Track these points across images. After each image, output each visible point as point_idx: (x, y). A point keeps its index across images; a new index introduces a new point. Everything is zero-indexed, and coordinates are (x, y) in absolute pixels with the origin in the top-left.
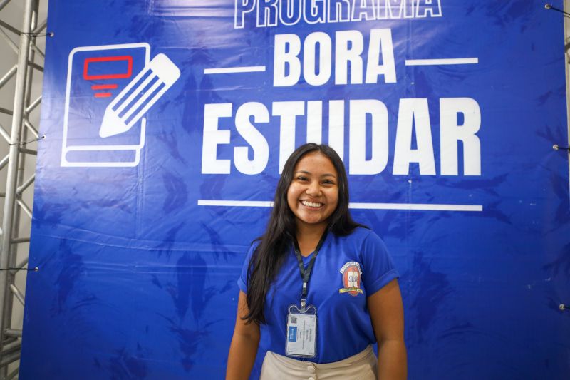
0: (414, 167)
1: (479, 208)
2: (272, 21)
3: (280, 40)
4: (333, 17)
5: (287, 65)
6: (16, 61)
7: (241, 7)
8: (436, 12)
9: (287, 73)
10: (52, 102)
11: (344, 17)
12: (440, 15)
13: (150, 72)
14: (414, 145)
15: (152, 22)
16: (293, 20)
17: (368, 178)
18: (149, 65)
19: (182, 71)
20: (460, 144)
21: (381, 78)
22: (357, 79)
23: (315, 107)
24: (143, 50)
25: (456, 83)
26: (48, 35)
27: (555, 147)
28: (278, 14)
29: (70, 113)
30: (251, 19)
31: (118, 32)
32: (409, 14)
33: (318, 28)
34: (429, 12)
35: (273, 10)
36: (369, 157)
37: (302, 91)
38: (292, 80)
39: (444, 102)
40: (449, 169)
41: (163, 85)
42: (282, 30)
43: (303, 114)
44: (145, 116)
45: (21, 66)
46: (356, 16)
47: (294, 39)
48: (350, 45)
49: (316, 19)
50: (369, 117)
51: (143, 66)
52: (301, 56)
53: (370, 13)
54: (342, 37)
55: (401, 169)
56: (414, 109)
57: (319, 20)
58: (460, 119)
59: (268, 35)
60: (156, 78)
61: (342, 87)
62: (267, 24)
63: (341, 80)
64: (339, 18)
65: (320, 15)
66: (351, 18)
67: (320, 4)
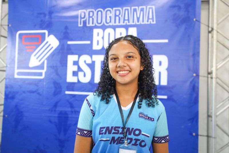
1: (166, 97)
2: (93, 23)
3: (95, 31)
4: (115, 22)
5: (98, 41)
7: (81, 18)
8: (153, 21)
9: (98, 44)
11: (119, 22)
12: (155, 22)
13: (47, 42)
15: (48, 23)
16: (100, 23)
18: (47, 39)
19: (60, 42)
20: (160, 73)
25: (159, 49)
26: (8, 25)
27: (194, 75)
29: (18, 57)
30: (85, 23)
31: (35, 26)
32: (143, 21)
33: (110, 27)
34: (150, 22)
35: (93, 19)
38: (100, 47)
39: (154, 57)
41: (52, 48)
42: (96, 27)
44: (46, 59)
46: (124, 23)
47: (100, 31)
52: (103, 38)
53: (129, 22)
58: (160, 63)
59: (91, 29)
60: (50, 45)
62: (91, 25)
64: (117, 23)
65: (110, 22)
66: (122, 23)
67: (110, 17)
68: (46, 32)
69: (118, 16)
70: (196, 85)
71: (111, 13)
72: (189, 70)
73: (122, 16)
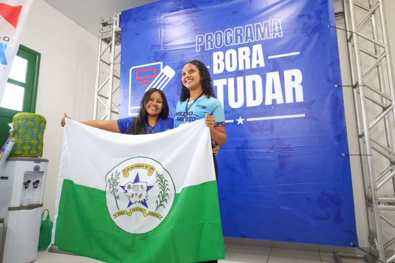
0: (274, 101)
1: (303, 115)
2: (212, 47)
3: (215, 55)
4: (237, 42)
5: (219, 64)
6: (109, 75)
7: (198, 43)
8: (280, 34)
9: (219, 68)
10: (124, 90)
11: (241, 41)
12: (282, 36)
13: (163, 73)
14: (274, 92)
15: (162, 53)
16: (220, 46)
17: (254, 108)
18: (162, 71)
19: (176, 72)
20: (294, 89)
21: (258, 65)
22: (248, 67)
23: (231, 80)
24: (160, 65)
25: (291, 63)
26: (121, 63)
27: (336, 86)
28: (214, 44)
29: (131, 94)
30: (203, 47)
31: (149, 59)
32: (269, 36)
33: (231, 48)
34: (277, 35)
35: (212, 42)
36: (254, 99)
37: (225, 75)
38: (221, 70)
39: (285, 72)
40: (289, 100)
41: (168, 78)
42: (216, 50)
43: (226, 84)
45: (111, 77)
46: (246, 41)
47: (221, 54)
48: (244, 53)
49: (230, 43)
50: (254, 82)
51: (160, 71)
52: (224, 60)
53: (252, 39)
54: (241, 50)
55: (268, 102)
56: (273, 77)
57: (231, 44)
58: (293, 78)
59: (210, 53)
60: (166, 76)
61: (242, 71)
62: (210, 48)
63: (241, 68)
64: (239, 43)
65: (231, 42)
66: (244, 42)
67: (231, 38)
68: (161, 63)
69: (239, 35)
70: (340, 97)
71: (231, 33)
72: (329, 81)
73: (244, 34)
